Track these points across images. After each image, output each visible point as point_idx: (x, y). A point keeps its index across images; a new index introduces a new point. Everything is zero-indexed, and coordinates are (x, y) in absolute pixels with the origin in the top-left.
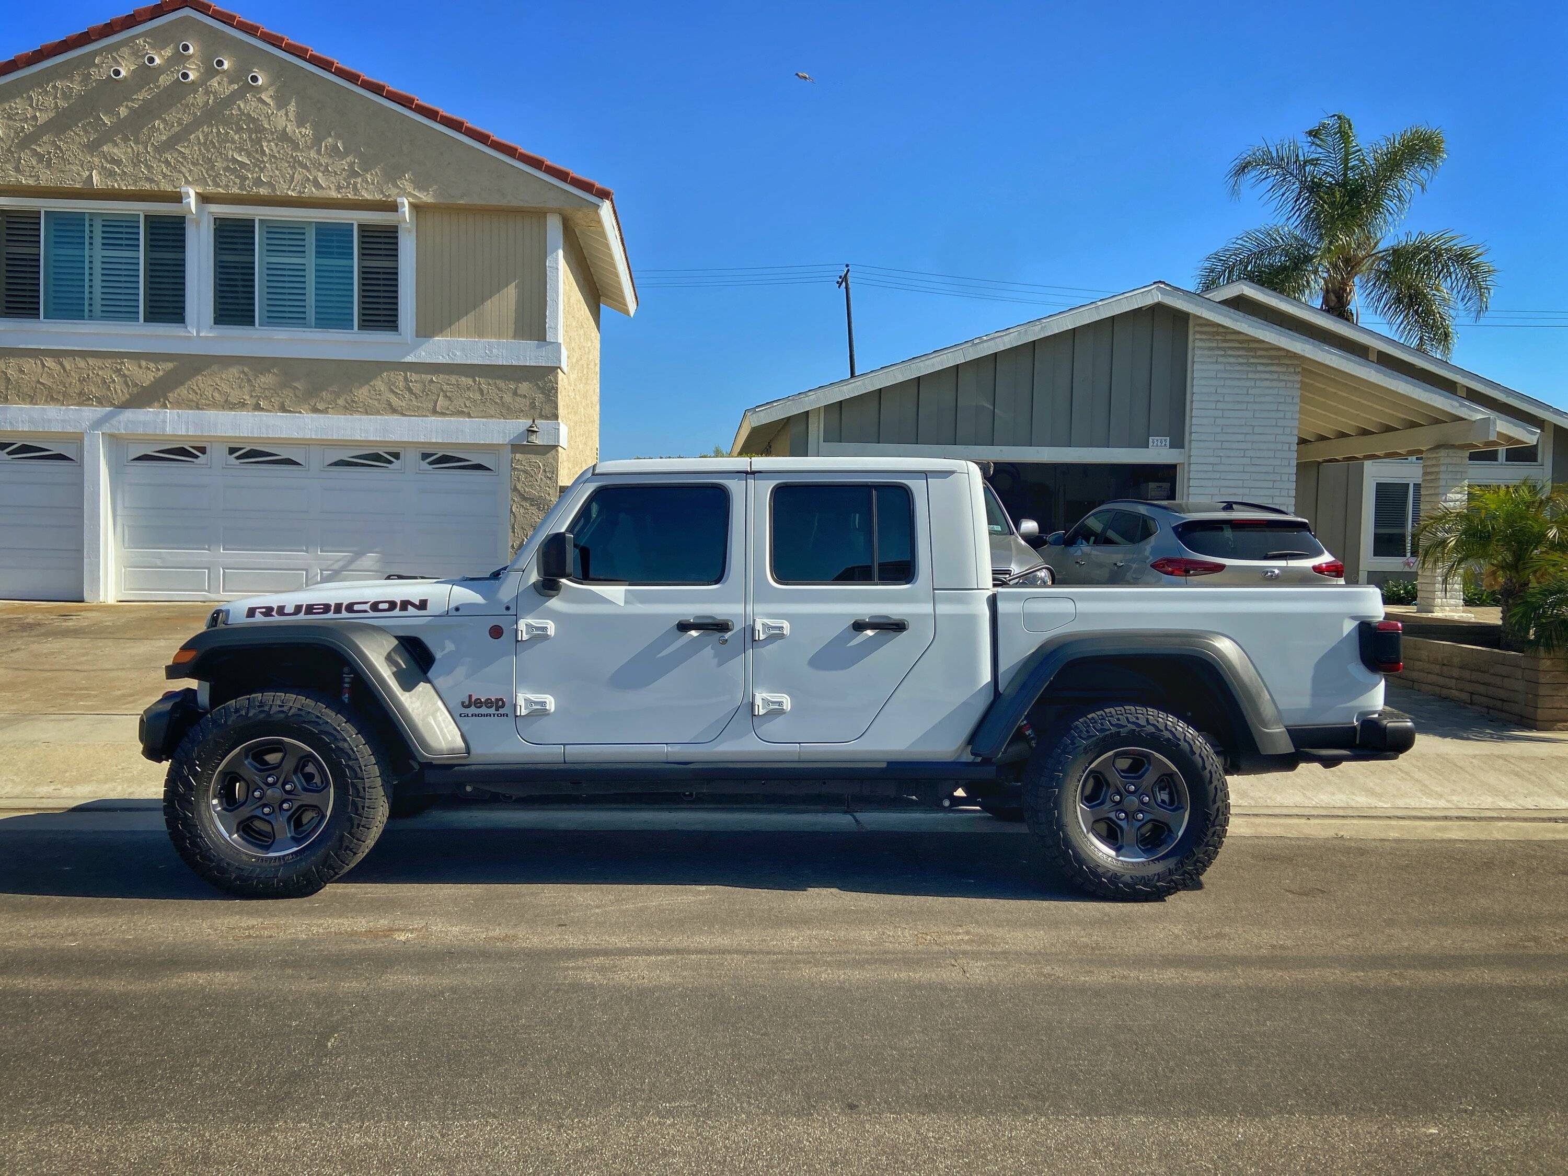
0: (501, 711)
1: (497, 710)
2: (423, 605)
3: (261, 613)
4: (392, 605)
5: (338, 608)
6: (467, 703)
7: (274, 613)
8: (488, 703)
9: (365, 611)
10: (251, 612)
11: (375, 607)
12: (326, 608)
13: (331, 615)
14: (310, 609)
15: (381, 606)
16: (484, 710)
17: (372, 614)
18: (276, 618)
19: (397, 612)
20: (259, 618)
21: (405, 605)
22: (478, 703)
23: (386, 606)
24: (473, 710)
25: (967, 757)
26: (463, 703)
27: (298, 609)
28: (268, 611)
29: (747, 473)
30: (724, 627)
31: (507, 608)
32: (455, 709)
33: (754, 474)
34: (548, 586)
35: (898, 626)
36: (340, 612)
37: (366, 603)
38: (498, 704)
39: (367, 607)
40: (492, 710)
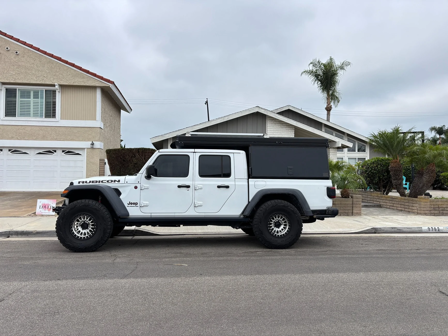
0: (137, 205)
1: (136, 205)
2: (119, 181)
3: (82, 183)
4: (112, 181)
5: (99, 182)
7: (85, 183)
8: (134, 204)
9: (106, 182)
10: (79, 182)
11: (108, 181)
12: (97, 182)
13: (98, 183)
14: (93, 182)
15: (109, 181)
16: (133, 205)
17: (107, 183)
18: (85, 184)
19: (113, 183)
20: (81, 184)
21: (115, 181)
22: (131, 204)
23: (110, 181)
24: (130, 205)
25: (242, 216)
26: (128, 204)
27: (90, 182)
28: (83, 182)
29: (194, 152)
30: (188, 187)
31: (139, 182)
32: (126, 205)
33: (195, 152)
34: (148, 177)
35: (227, 187)
36: (100, 183)
37: (106, 180)
38: (136, 204)
39: (106, 181)
40: (135, 205)
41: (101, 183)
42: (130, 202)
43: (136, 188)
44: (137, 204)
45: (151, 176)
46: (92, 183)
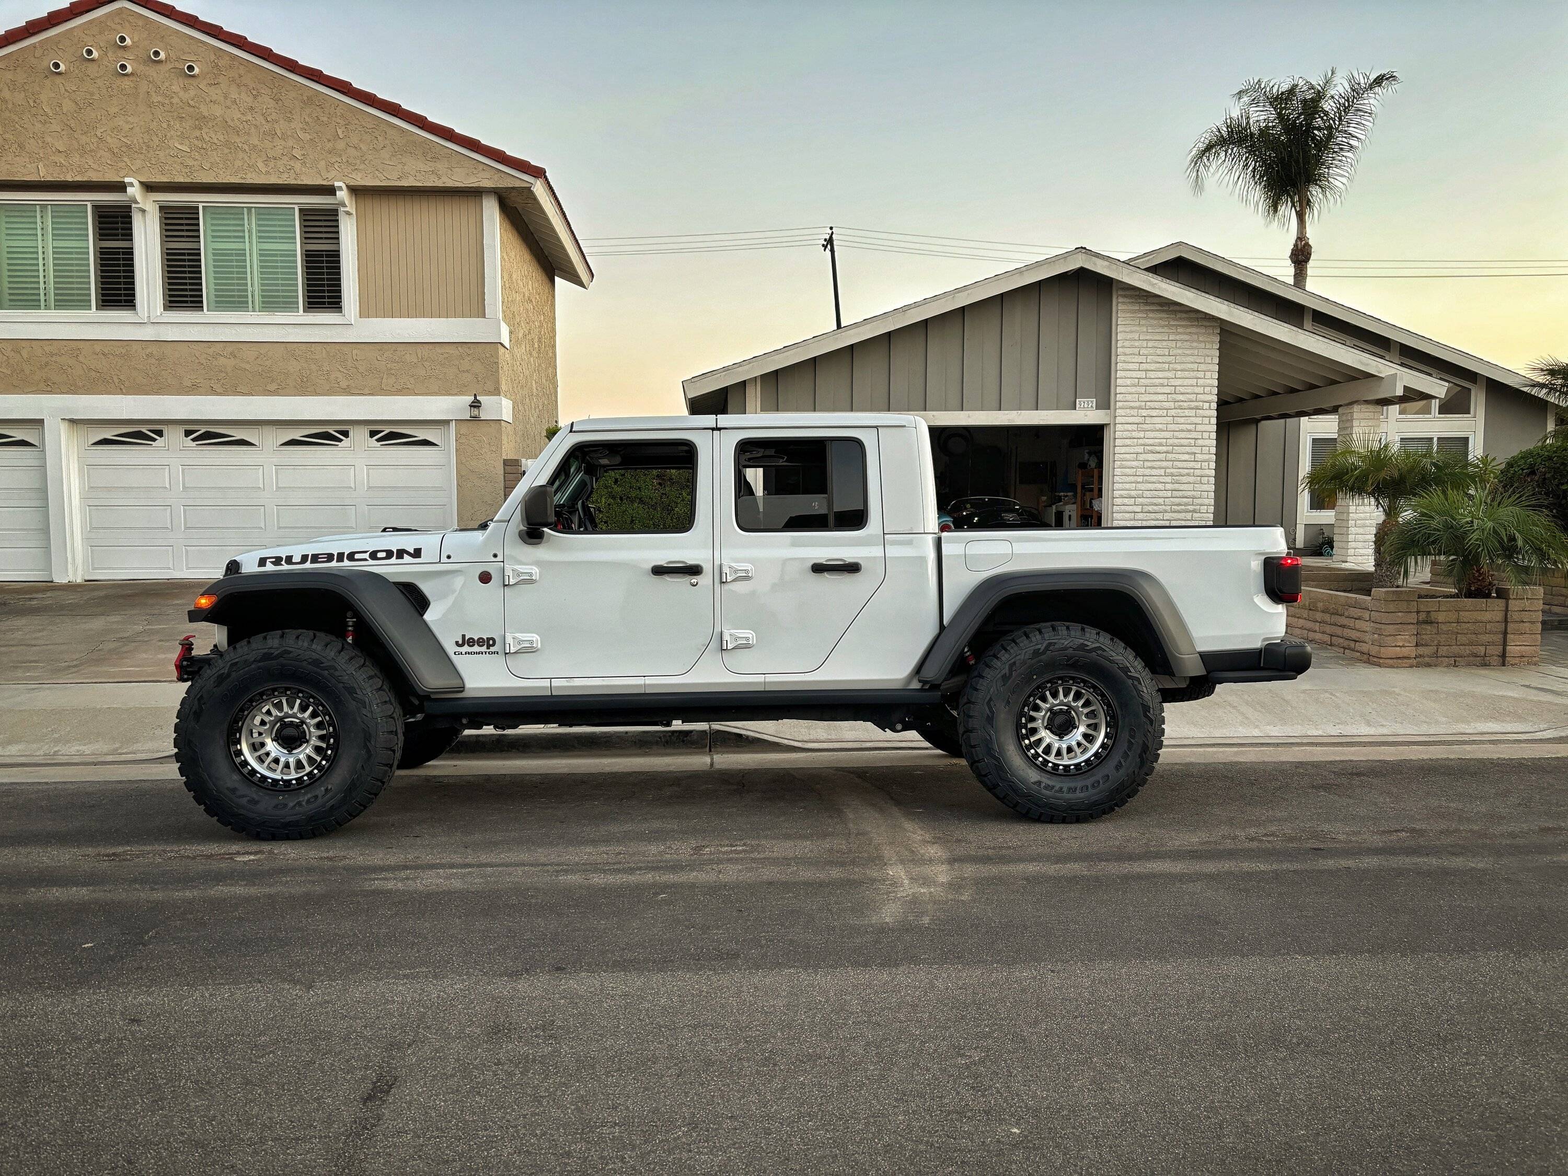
0: (492, 649)
1: (488, 648)
2: (417, 553)
3: (271, 562)
4: (389, 554)
5: (341, 557)
6: (460, 642)
7: (283, 563)
8: (480, 642)
9: (365, 560)
10: (262, 562)
11: (374, 555)
12: (330, 557)
13: (334, 564)
15: (383, 555)
16: (476, 648)
17: (371, 562)
18: (285, 567)
19: (394, 560)
20: (269, 567)
21: (401, 553)
22: (471, 642)
24: (466, 648)
25: (915, 685)
26: (457, 643)
27: (304, 558)
28: (278, 561)
29: (713, 429)
30: (694, 570)
31: (495, 556)
32: (450, 648)
33: (719, 429)
34: (532, 535)
35: (853, 568)
36: (342, 561)
37: (365, 552)
38: (489, 643)
39: (366, 556)
40: (484, 649)
41: (346, 563)
42: (464, 636)
43: (485, 578)
44: (491, 642)
45: (545, 529)
46: (311, 563)
